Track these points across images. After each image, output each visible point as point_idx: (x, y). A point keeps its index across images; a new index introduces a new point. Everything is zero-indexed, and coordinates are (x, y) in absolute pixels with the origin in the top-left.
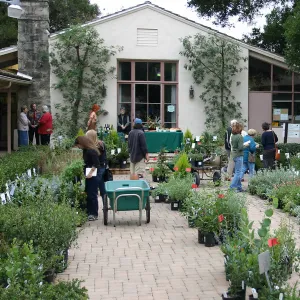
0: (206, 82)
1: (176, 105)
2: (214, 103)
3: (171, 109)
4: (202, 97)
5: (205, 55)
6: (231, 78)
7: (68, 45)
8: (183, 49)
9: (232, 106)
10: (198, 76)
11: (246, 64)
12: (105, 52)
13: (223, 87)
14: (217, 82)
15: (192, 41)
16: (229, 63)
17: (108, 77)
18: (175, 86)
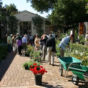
0: (37, 26)
1: (31, 30)
2: (38, 30)
3: (30, 31)
4: (36, 29)
5: (36, 20)
6: (42, 25)
7: (10, 19)
8: (32, 19)
9: (42, 30)
10: (35, 25)
11: (45, 22)
12: (17, 20)
13: (40, 27)
14: (39, 26)
15: (34, 18)
16: (41, 22)
17: (18, 25)
18: (31, 26)
